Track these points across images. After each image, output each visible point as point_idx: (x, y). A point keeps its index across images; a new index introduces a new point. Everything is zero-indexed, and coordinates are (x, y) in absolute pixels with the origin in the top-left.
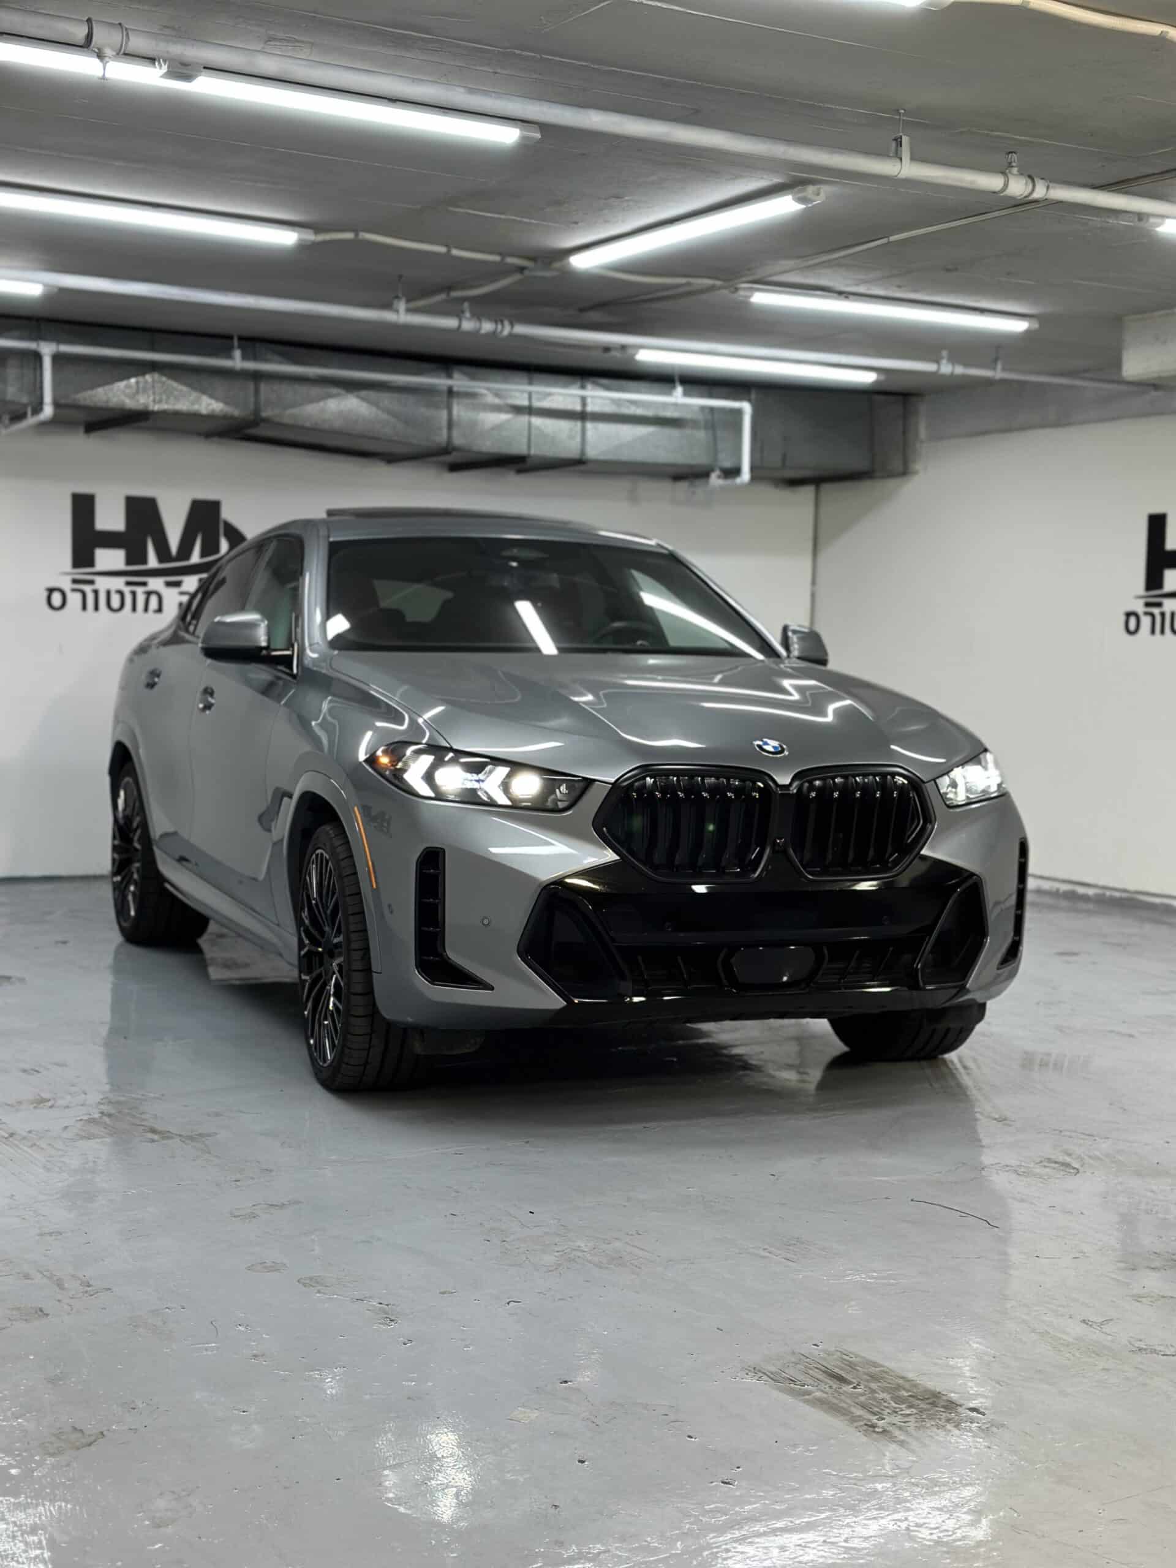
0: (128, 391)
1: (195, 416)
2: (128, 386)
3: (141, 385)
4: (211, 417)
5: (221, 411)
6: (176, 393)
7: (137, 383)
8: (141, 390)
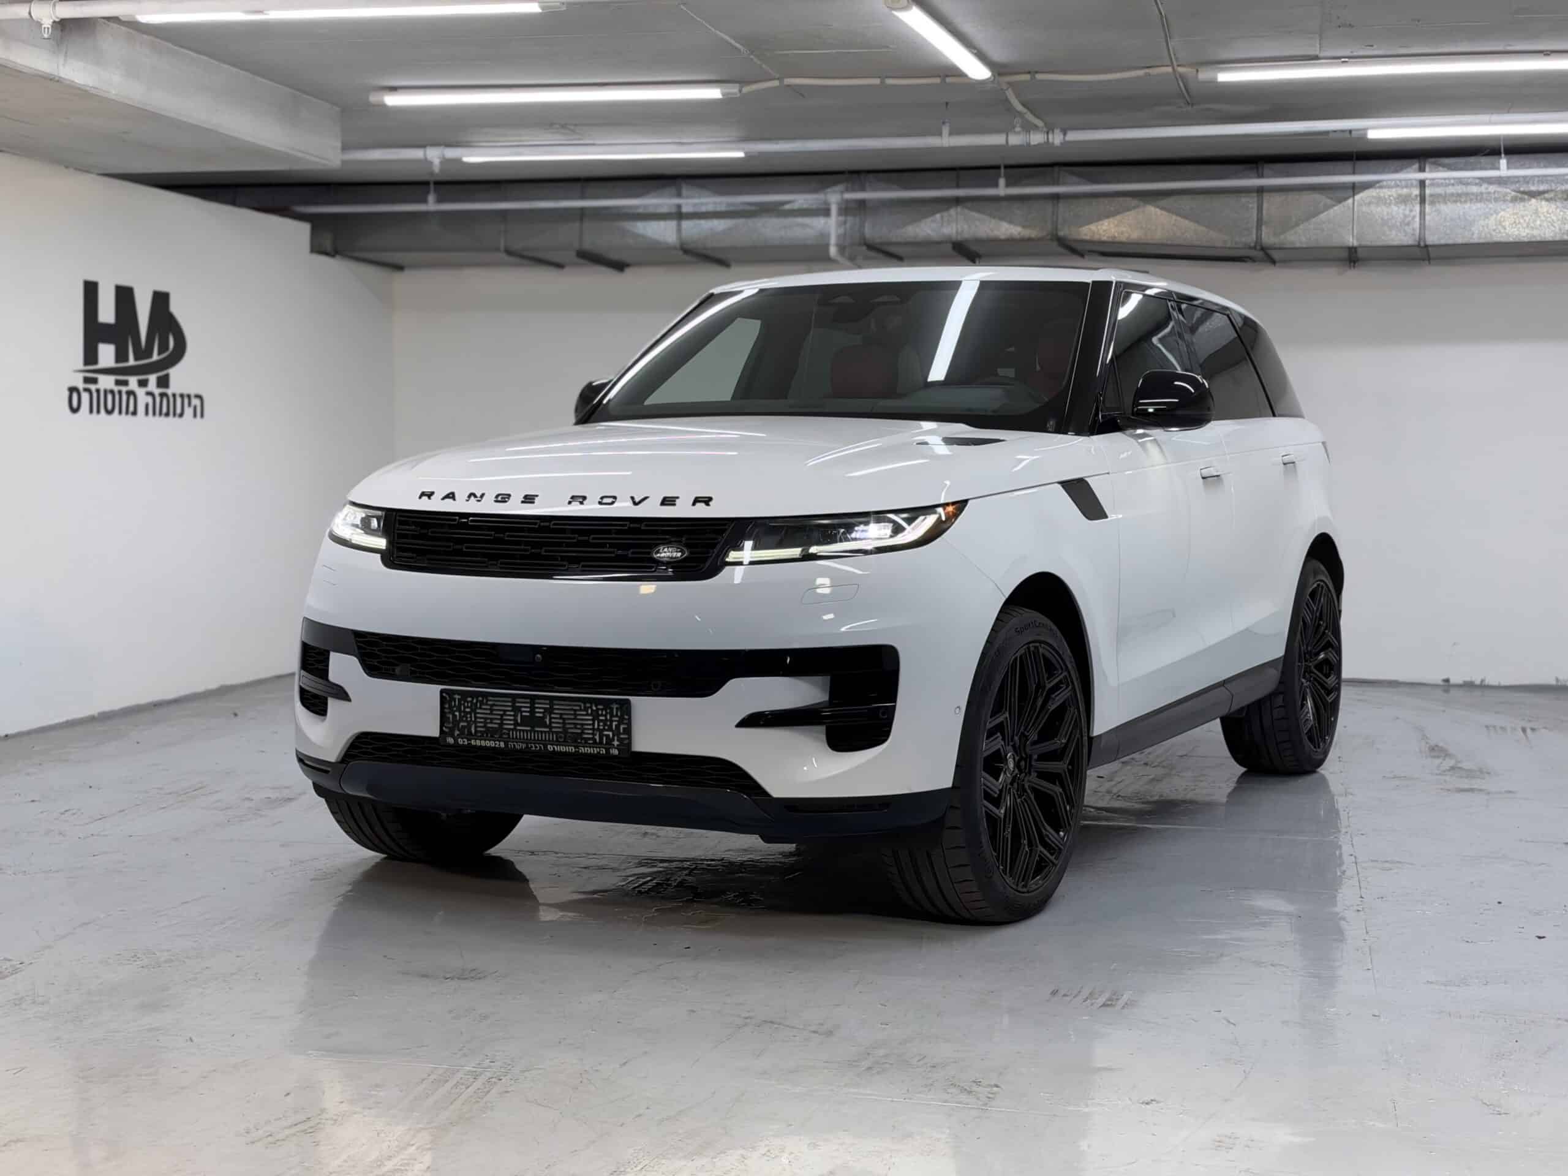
0: (934, 225)
1: (996, 241)
2: (933, 221)
3: (946, 219)
4: (1011, 241)
5: (1019, 234)
6: (977, 223)
7: (942, 217)
8: (945, 224)
